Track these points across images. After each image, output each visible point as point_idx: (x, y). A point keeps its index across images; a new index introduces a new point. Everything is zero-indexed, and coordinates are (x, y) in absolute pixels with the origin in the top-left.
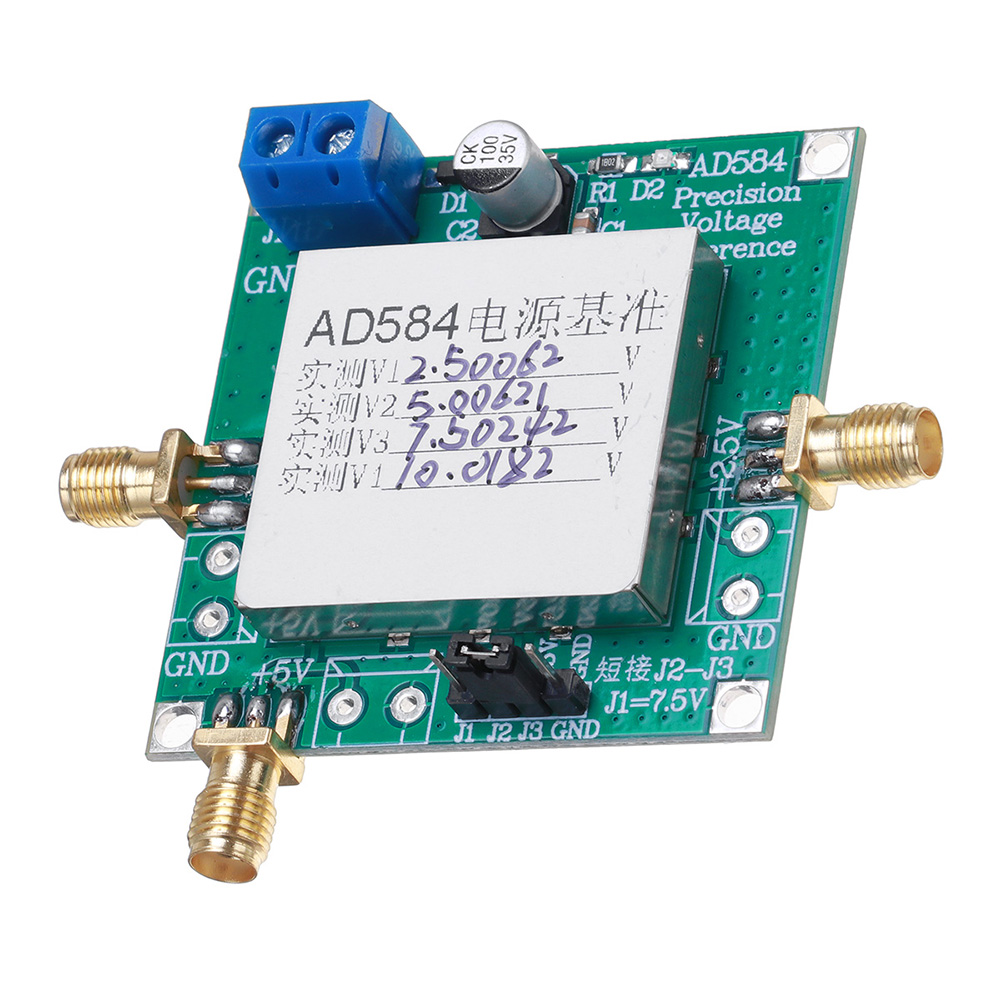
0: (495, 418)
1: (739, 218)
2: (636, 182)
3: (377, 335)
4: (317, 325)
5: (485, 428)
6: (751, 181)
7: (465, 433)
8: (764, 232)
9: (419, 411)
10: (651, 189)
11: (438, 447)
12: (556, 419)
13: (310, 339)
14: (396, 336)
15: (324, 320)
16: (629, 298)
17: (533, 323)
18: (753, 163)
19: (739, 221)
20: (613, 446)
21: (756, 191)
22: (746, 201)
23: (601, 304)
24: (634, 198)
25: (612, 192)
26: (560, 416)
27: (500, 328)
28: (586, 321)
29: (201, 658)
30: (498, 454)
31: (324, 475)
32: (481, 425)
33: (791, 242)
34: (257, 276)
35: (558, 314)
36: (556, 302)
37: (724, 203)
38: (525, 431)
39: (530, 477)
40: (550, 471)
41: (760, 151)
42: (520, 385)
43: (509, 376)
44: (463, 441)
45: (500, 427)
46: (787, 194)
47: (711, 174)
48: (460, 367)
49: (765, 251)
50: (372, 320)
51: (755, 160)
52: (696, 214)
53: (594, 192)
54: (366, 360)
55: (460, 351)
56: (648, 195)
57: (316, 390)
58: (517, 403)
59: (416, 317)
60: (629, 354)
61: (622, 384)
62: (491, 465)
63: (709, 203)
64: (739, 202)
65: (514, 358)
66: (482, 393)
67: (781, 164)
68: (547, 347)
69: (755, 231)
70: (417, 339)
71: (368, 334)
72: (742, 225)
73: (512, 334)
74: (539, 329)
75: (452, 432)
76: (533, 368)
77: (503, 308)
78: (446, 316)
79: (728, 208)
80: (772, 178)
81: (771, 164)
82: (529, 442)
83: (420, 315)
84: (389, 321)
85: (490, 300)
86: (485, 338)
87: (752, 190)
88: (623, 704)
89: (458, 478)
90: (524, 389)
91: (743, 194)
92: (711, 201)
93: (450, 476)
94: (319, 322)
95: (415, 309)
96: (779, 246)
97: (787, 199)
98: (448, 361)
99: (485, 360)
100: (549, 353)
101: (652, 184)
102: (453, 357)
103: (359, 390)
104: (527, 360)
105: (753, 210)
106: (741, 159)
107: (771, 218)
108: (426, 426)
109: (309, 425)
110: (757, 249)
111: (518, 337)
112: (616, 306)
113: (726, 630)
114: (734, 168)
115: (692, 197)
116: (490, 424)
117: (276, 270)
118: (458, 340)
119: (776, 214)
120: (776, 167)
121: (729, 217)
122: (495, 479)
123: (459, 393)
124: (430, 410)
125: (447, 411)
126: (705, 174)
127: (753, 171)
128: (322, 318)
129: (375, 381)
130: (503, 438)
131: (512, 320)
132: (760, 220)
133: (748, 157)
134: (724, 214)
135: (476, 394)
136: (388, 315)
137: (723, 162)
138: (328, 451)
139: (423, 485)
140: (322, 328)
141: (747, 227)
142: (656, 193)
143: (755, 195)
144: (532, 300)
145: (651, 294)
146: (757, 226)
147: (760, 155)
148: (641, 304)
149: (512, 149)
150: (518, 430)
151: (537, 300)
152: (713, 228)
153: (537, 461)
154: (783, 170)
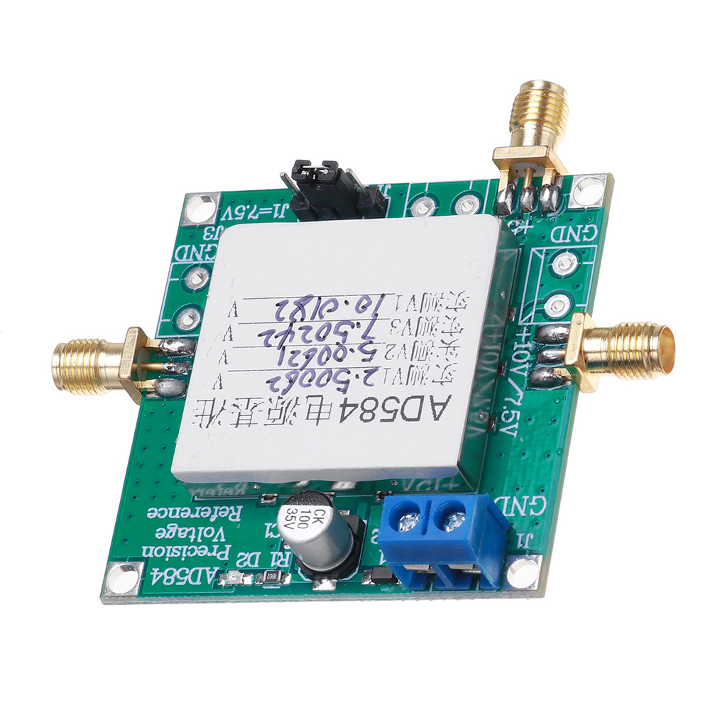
0: (315, 342)
1: (185, 536)
2: (256, 565)
3: (398, 402)
4: (443, 410)
5: (322, 335)
6: (176, 562)
7: (336, 332)
8: (168, 525)
9: (368, 348)
10: (246, 560)
11: (355, 322)
12: (273, 341)
13: (448, 400)
14: (385, 401)
15: (437, 413)
16: (219, 422)
17: (287, 408)
18: (174, 575)
19: (185, 533)
20: (234, 322)
21: (173, 555)
22: (180, 548)
23: (239, 419)
24: (258, 554)
25: (273, 560)
26: (269, 342)
27: (310, 405)
28: (250, 408)
29: (571, 238)
30: (313, 317)
31: (437, 304)
32: (324, 337)
33: (151, 518)
34: (537, 508)
35: (269, 413)
36: (270, 422)
37: (195, 548)
38: (294, 333)
39: (291, 301)
40: (277, 305)
41: (169, 584)
42: (297, 365)
43: (304, 371)
44: (338, 326)
45: (311, 335)
46: (151, 551)
47: (203, 569)
48: (339, 378)
49: (168, 512)
50: (402, 413)
51: (172, 578)
52: (215, 540)
53: (287, 560)
54: (407, 384)
55: (338, 389)
56: (248, 556)
57: (443, 364)
58: (299, 352)
59: (371, 414)
60: (221, 384)
61: (226, 363)
62: (318, 311)
63: (206, 548)
64: (185, 547)
65: (301, 384)
66: (324, 359)
67: (155, 573)
68: (277, 390)
69: (174, 526)
70: (369, 398)
71: (405, 403)
72: (183, 531)
73: (302, 400)
74: (282, 403)
75: (345, 334)
76: (288, 376)
77: (307, 418)
78: (349, 415)
79: (192, 544)
80: (161, 563)
81: (161, 574)
82: (291, 325)
83: (367, 415)
84: (390, 412)
85: (317, 425)
86: (321, 398)
87: (176, 556)
88: (276, 210)
89: (341, 301)
90: (294, 361)
91: (181, 554)
92: (204, 549)
93: (346, 302)
94: (441, 412)
95: (371, 420)
96: (159, 515)
97: (152, 548)
98: (347, 382)
99: (321, 383)
100: (276, 386)
101: (245, 564)
102: (344, 385)
103: (412, 363)
104: (291, 382)
105: (176, 541)
106: (182, 579)
107: (163, 535)
108: (364, 337)
109: (448, 339)
110: (174, 512)
111: (297, 398)
112: (228, 417)
113: (207, 257)
114: (187, 572)
115: (217, 553)
116: (318, 338)
117: (522, 513)
118: (340, 398)
119: (160, 538)
120: (158, 571)
121: (192, 537)
122: (315, 300)
123: (340, 360)
124: (361, 348)
125: (348, 348)
126: (207, 569)
127: (175, 570)
128: (439, 416)
129: (400, 369)
130: (309, 328)
131: (302, 410)
132: (171, 534)
133: (177, 580)
134: (196, 539)
135: (327, 359)
136: (391, 416)
137: (194, 577)
138: (434, 321)
139: (366, 297)
140: (440, 408)
141: (180, 530)
142: (242, 557)
143: (173, 552)
144: (287, 423)
145: (204, 425)
146: (173, 530)
147: (169, 581)
148: (211, 418)
149: (288, 519)
150: (299, 334)
151: (283, 423)
152: (203, 530)
153: (286, 313)
154: (153, 569)
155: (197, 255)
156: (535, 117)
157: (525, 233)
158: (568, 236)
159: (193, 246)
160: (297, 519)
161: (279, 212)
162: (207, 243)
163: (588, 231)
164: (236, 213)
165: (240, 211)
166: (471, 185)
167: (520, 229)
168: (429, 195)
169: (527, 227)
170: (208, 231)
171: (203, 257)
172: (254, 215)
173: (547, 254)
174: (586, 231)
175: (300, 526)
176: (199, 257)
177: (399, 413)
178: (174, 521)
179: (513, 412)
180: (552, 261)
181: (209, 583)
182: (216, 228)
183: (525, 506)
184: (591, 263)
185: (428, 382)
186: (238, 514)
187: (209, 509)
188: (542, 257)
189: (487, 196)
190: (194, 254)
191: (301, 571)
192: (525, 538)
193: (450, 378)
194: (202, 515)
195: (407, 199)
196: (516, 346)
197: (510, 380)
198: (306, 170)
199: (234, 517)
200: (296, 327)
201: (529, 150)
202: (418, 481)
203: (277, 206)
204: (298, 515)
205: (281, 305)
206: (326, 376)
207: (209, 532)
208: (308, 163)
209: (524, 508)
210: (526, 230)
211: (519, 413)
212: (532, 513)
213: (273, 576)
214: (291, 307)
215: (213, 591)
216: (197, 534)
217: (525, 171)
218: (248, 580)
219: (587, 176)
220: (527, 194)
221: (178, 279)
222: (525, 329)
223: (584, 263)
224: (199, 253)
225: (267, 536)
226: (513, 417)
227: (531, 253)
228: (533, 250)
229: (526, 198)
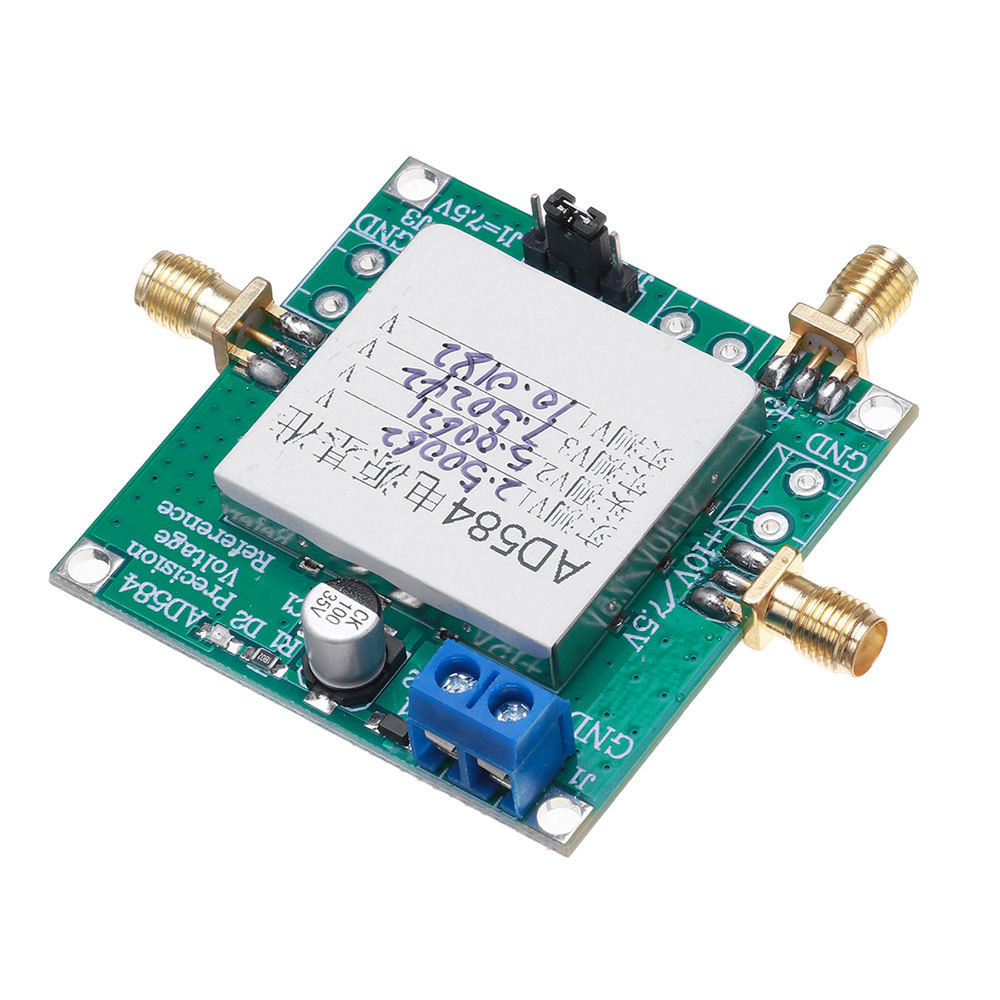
0: (465, 412)
1: (189, 556)
2: (253, 636)
3: (524, 537)
4: (570, 574)
5: (477, 409)
6: (161, 580)
7: (496, 415)
8: (177, 532)
9: (524, 454)
10: (245, 623)
11: (525, 415)
12: (417, 384)
13: (582, 567)
14: (509, 526)
15: (562, 575)
16: (302, 445)
17: (390, 471)
18: (151, 594)
19: (191, 553)
20: (383, 337)
21: (162, 570)
22: (175, 566)
23: (326, 454)
24: (263, 623)
25: (277, 640)
26: (411, 384)
27: (419, 483)
28: (347, 448)
29: (831, 456)
30: (478, 383)
31: (631, 447)
32: (479, 413)
33: (161, 512)
34: (618, 750)
35: (366, 467)
37: (194, 576)
38: (446, 388)
39: (464, 350)
40: (445, 345)
41: (139, 601)
42: (429, 428)
43: (434, 439)
44: (502, 409)
45: (465, 403)
46: (140, 552)
47: (189, 605)
48: (470, 470)
49: (185, 517)
50: (521, 552)
51: (147, 596)
52: (221, 580)
53: (292, 649)
54: (545, 521)
55: (462, 483)
56: (250, 619)
57: (601, 521)
58: (440, 414)
59: (484, 533)
60: (328, 401)
61: (348, 380)
62: (489, 378)
63: (206, 583)
64: (182, 569)
65: (422, 452)
66: (464, 439)
67: (130, 580)
68: (391, 445)
69: (183, 537)
70: (492, 514)
71: (531, 542)
72: (190, 549)
73: (413, 473)
74: (388, 463)
75: (506, 422)
76: (411, 435)
77: (407, 497)
78: (458, 519)
79: (193, 570)
80: (144, 572)
81: (137, 585)
82: (448, 377)
83: (479, 531)
84: (506, 542)
85: (415, 510)
86: (436, 482)
87: (165, 573)
88: (505, 233)
89: (521, 382)
90: (428, 422)
91: (173, 574)
92: (202, 583)
93: (527, 387)
94: (567, 576)
95: (481, 540)
97: (143, 548)
98: (477, 480)
99: (446, 464)
100: (390, 440)
101: (241, 627)
102: (471, 482)
103: (564, 500)
104: (412, 444)
105: (174, 555)
106: (158, 604)
107: (164, 540)
108: (525, 438)
109: (622, 494)
110: (191, 521)
111: (409, 467)
112: (316, 445)
113: (393, 244)
114: (168, 599)
115: (215, 596)
116: (471, 410)
117: (597, 745)
118: (459, 494)
119: (158, 541)
120: (135, 579)
121: (197, 562)
122: (491, 364)
123: (483, 450)
124: (514, 450)
125: (500, 440)
126: (194, 608)
127: (155, 588)
128: (563, 579)
129: (547, 499)
130: (467, 393)
131: (406, 483)
132: (174, 544)
133: (151, 601)
134: (199, 566)
135: (468, 441)
136: (507, 548)
137: (172, 611)
138: (618, 464)
139: (554, 393)
140: (567, 569)
141: (188, 545)
142: (242, 616)
143: (165, 566)
144: (380, 490)
145: (282, 438)
146: (179, 541)
147: (141, 597)
148: (295, 435)
149: (320, 601)
150: (451, 393)
151: (376, 488)
152: (214, 560)
153: (451, 360)
154: (130, 574)
155: (383, 235)
156: (866, 291)
157: (780, 420)
158: (828, 452)
159: (385, 222)
160: (331, 608)
161: (507, 238)
162: (403, 227)
163: (854, 459)
164: (456, 211)
165: (462, 211)
166: (748, 330)
167: (775, 412)
168: (692, 315)
169: (786, 414)
170: (411, 214)
171: (389, 242)
172: (476, 225)
173: (792, 459)
174: (852, 457)
175: (330, 618)
176: (384, 238)
177: (516, 551)
178: (186, 531)
179: (651, 622)
180: (793, 470)
181: (187, 626)
182: (423, 215)
183: (604, 738)
184: (837, 498)
185: (572, 533)
186: (265, 564)
187: (235, 539)
188: (785, 460)
189: (759, 352)
190: (380, 232)
191: (302, 671)
192: (584, 776)
193: (599, 541)
194: (222, 542)
195: (664, 305)
196: (697, 547)
197: (668, 582)
198: (565, 206)
199: (258, 565)
200: (452, 383)
201: (836, 327)
202: (496, 641)
203: (509, 229)
204: (334, 604)
205: (449, 348)
206: (456, 460)
207: (219, 566)
208: (572, 199)
209: (602, 741)
210: (782, 417)
211: (657, 627)
212: (608, 751)
213: (266, 660)
214: (458, 357)
215: (186, 638)
216: (204, 561)
217: (820, 348)
218: (234, 648)
219: (889, 394)
220: (807, 376)
221: (345, 251)
222: (718, 533)
223: (829, 494)
224: (387, 234)
225: (285, 607)
226: (648, 627)
227: (774, 448)
228: (779, 445)
229: (803, 380)
